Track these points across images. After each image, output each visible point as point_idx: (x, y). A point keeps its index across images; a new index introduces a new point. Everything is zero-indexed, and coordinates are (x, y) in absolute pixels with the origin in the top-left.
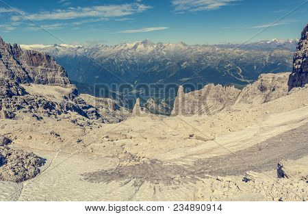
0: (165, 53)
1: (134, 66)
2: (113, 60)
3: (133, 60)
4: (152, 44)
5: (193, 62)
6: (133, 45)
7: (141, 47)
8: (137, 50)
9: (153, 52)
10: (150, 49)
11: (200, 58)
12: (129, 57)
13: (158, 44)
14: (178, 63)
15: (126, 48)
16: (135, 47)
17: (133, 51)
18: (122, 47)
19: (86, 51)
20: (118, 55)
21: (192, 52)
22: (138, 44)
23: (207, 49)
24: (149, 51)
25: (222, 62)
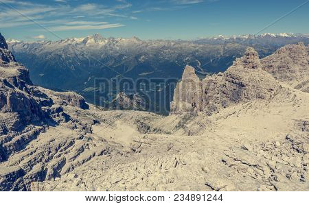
0: (118, 48)
1: (85, 62)
2: (60, 56)
3: (83, 55)
4: (103, 39)
5: (151, 55)
6: (82, 40)
7: (91, 41)
8: (87, 45)
9: (105, 46)
10: (101, 43)
11: (158, 52)
12: (78, 53)
13: (109, 39)
14: (136, 57)
15: (74, 43)
16: (85, 42)
17: (82, 46)
18: (69, 42)
19: (26, 46)
20: (65, 50)
21: (147, 46)
22: (87, 39)
23: (162, 44)
24: (100, 46)
25: (180, 55)
